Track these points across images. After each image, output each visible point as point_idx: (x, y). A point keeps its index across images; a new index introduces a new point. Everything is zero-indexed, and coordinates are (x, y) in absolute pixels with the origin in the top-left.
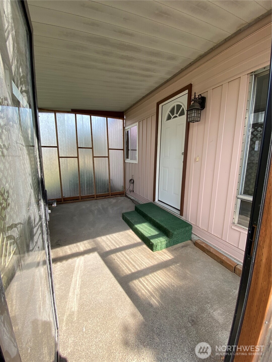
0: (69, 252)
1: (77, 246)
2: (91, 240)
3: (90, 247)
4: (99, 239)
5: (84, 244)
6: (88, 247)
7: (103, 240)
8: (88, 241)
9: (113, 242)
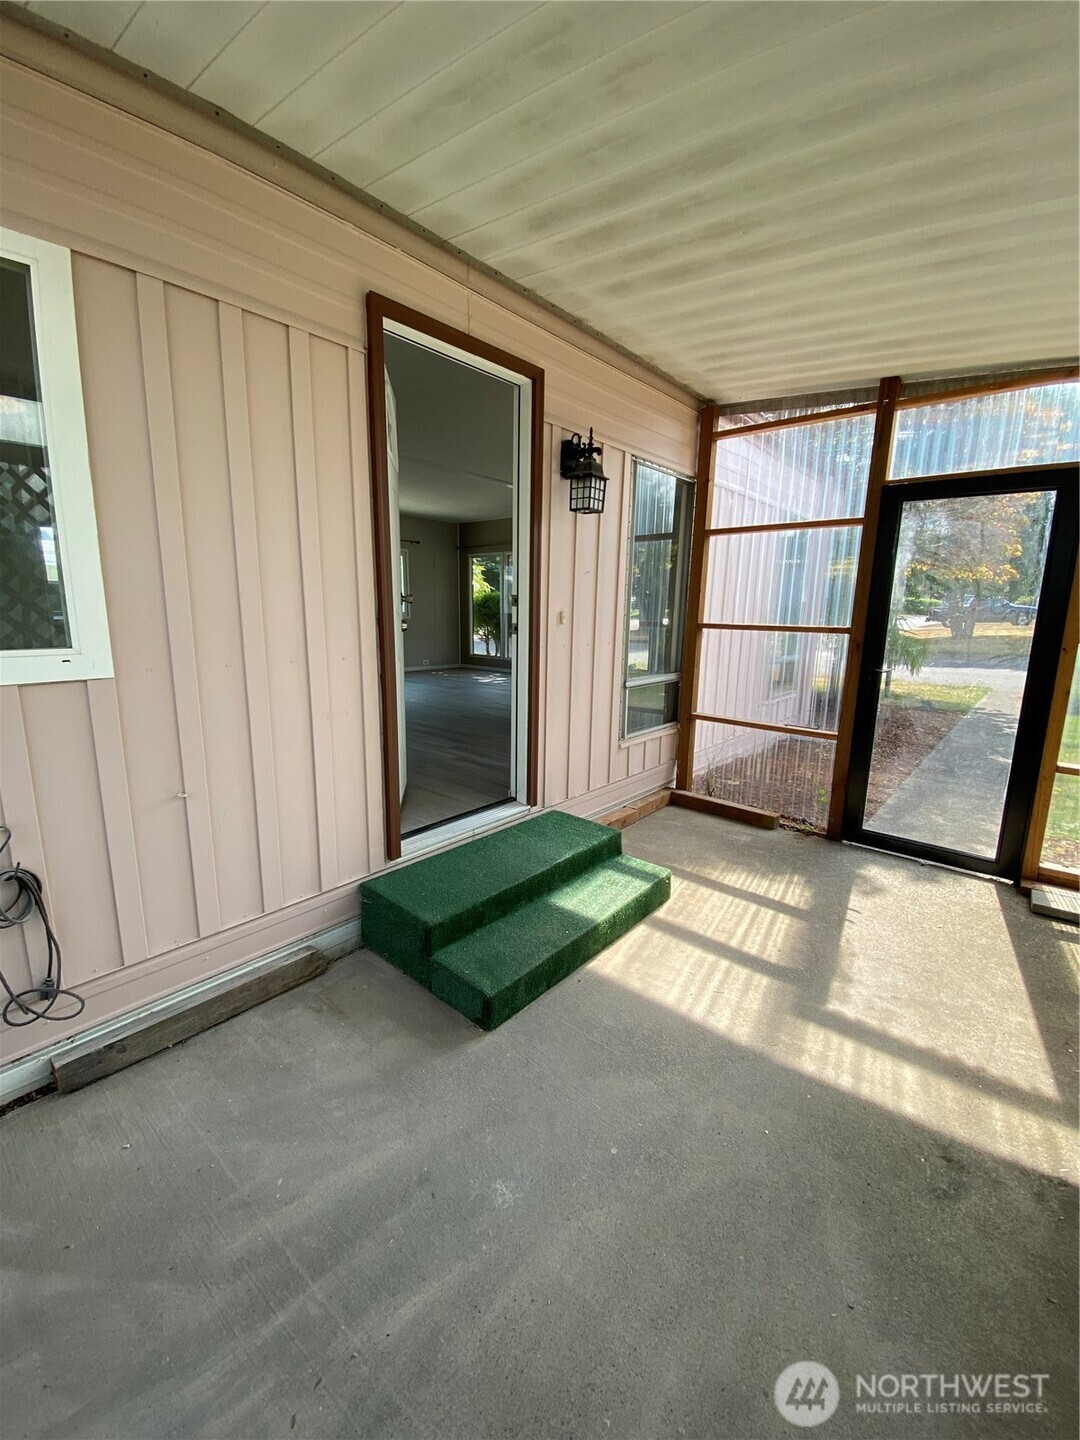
0: (909, 1074)
1: (858, 1076)
2: (780, 1055)
3: (811, 1028)
4: (743, 1033)
5: (823, 1058)
6: (821, 1037)
7: (735, 1015)
8: (791, 1061)
9: (713, 985)
